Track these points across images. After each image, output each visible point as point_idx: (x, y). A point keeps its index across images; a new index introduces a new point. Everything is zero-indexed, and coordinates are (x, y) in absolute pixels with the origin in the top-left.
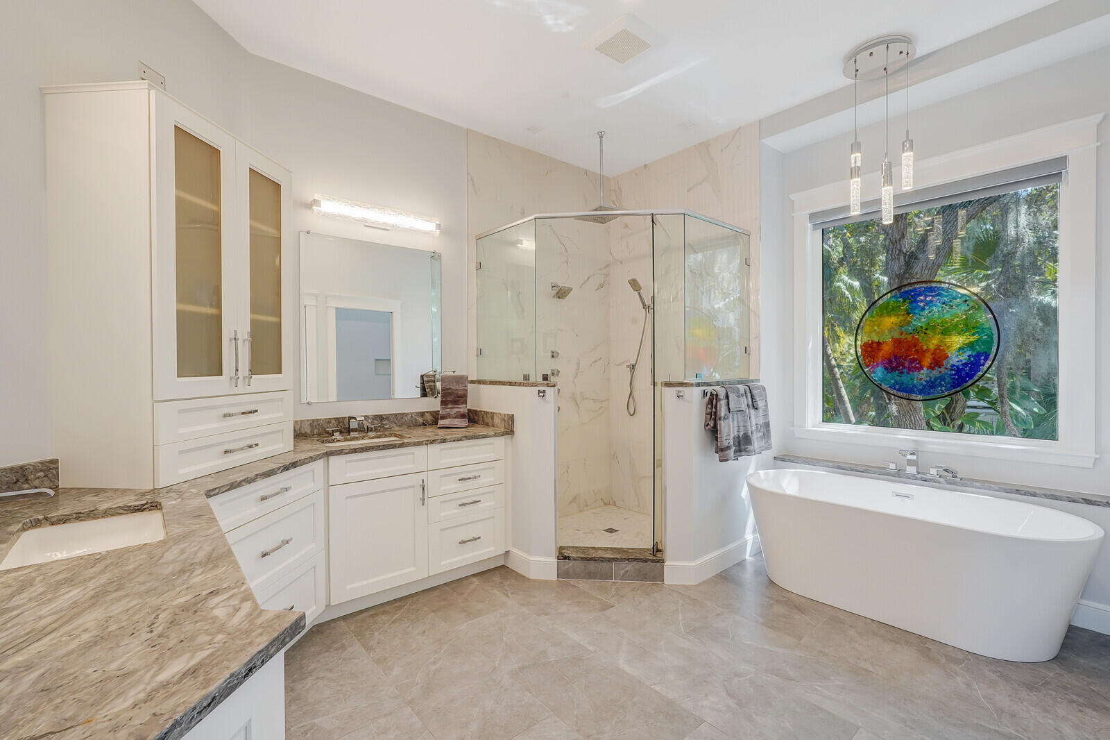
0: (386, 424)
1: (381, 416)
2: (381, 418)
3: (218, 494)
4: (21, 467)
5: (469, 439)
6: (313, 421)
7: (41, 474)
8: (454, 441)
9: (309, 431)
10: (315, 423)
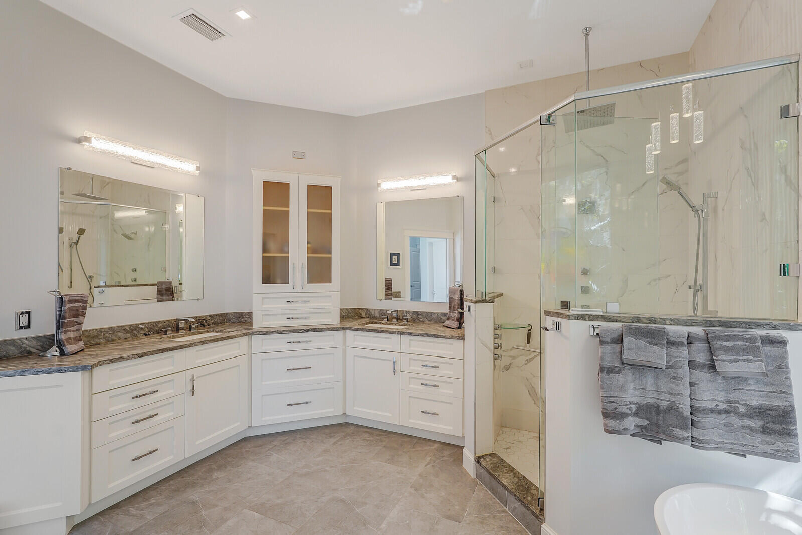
0: (421, 318)
1: (417, 312)
2: (417, 313)
3: (258, 335)
4: (241, 313)
5: (429, 337)
6: (380, 310)
7: (248, 316)
8: (418, 336)
9: (378, 316)
10: (381, 312)
